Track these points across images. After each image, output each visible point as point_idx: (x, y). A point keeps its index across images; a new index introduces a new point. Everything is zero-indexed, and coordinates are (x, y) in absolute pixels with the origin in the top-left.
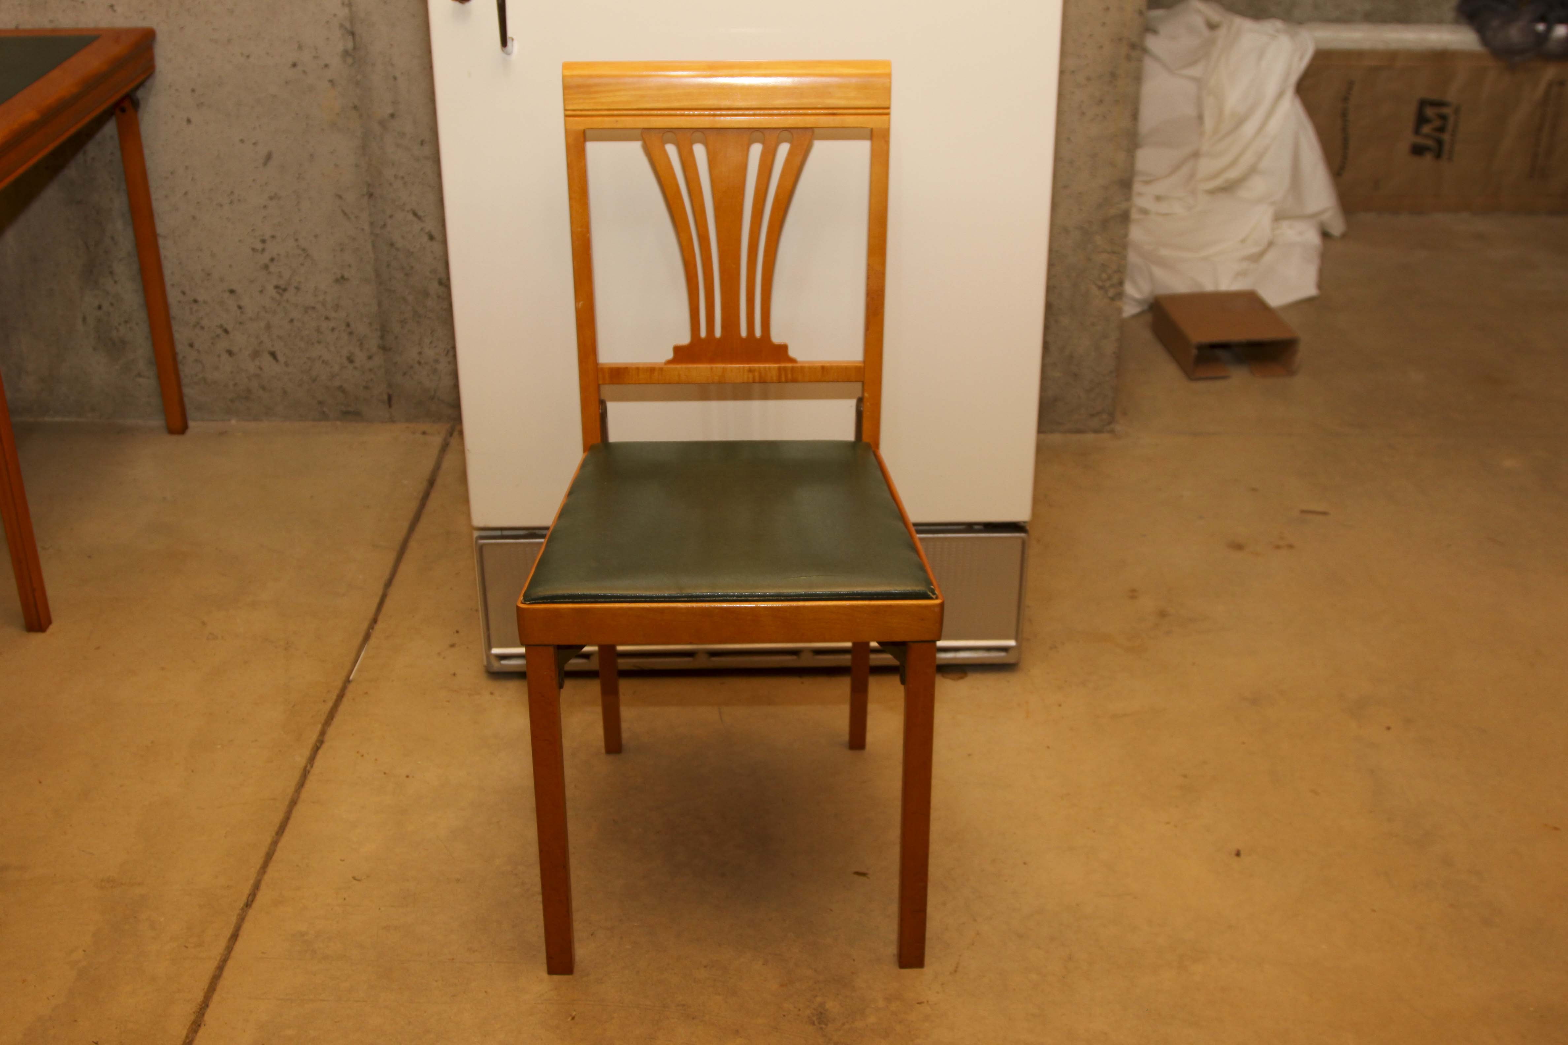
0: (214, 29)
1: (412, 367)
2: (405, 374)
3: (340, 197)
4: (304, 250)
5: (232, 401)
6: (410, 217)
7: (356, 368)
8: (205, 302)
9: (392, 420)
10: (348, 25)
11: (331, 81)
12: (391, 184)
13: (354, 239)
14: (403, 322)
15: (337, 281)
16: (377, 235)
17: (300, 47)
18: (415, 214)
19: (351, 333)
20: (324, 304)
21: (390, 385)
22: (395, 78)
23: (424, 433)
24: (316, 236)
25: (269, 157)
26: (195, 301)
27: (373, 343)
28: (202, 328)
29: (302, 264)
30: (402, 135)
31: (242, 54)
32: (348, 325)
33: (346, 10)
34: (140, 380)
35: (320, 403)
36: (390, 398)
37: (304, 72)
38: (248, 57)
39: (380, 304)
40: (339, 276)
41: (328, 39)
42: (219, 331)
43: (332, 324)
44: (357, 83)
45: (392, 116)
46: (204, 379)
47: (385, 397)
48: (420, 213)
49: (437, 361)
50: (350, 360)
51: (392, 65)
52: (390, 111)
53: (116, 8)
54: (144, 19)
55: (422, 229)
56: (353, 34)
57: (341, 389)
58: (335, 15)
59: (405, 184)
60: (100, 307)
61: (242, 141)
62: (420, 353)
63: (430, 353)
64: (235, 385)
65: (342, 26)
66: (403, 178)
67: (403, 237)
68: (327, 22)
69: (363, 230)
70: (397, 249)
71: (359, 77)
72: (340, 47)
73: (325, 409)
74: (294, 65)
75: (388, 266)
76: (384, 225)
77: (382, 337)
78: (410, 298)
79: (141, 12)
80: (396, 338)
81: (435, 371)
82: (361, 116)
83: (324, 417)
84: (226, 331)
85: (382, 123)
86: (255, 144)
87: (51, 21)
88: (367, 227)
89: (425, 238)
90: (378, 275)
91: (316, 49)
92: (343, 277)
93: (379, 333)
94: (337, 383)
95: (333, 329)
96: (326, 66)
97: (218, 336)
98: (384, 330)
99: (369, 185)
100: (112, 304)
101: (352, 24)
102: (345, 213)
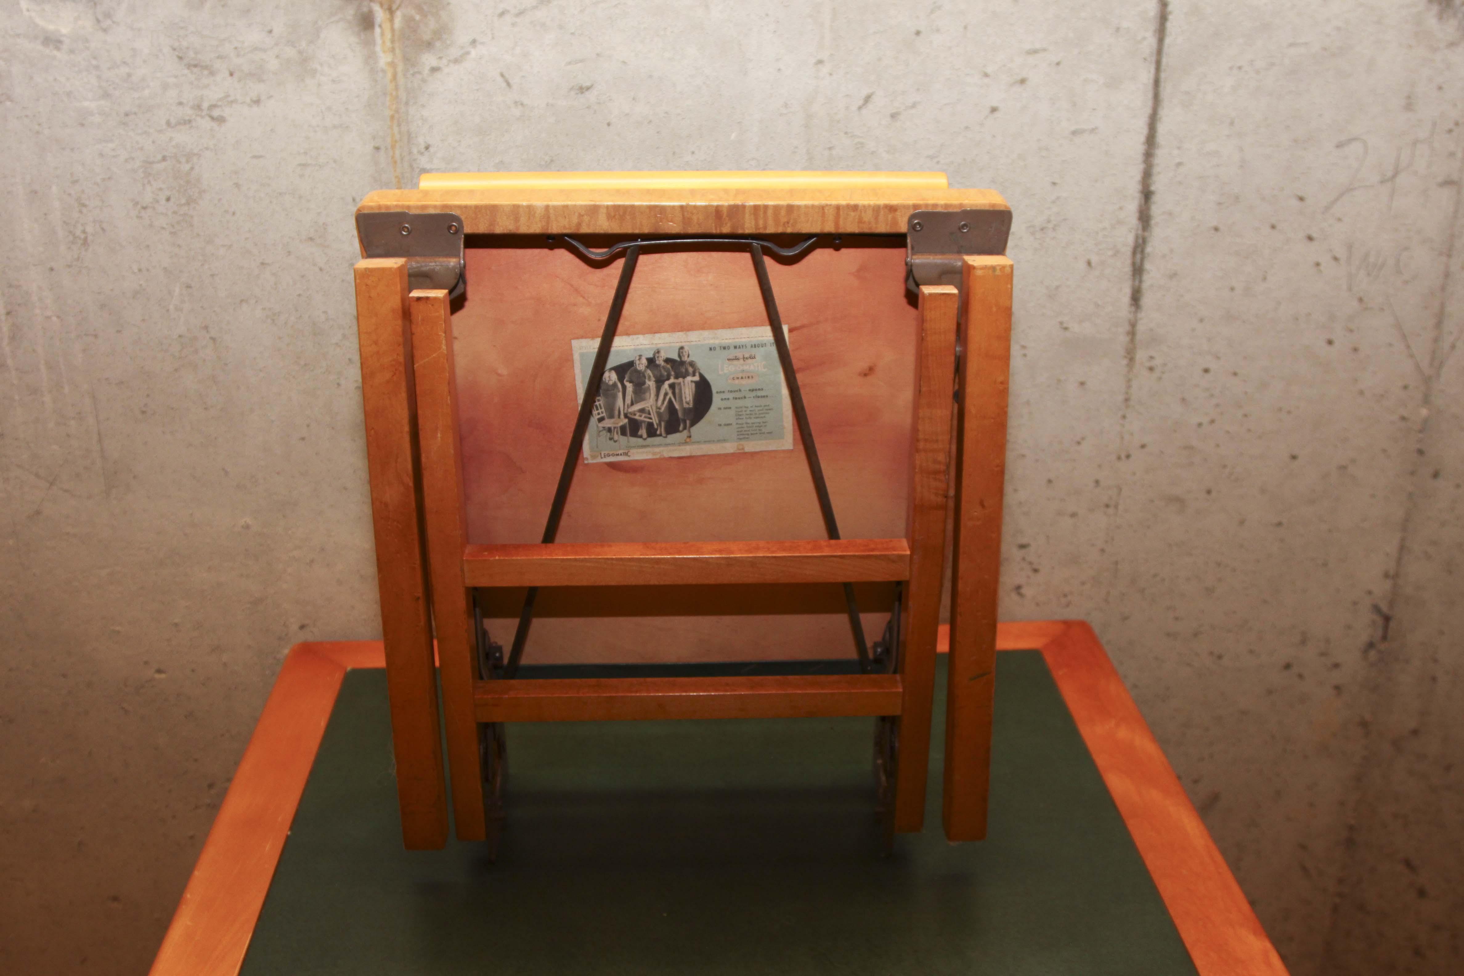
0: (1177, 619)
3: (1303, 847)
6: (1400, 868)
10: (1384, 608)
11: (1337, 688)
12: (1385, 826)
13: (1309, 903)
16: (1343, 896)
17: (1304, 641)
18: (1408, 864)
22: (1434, 680)
25: (1215, 798)
30: (1421, 757)
31: (1211, 653)
33: (1388, 585)
37: (1300, 676)
38: (1220, 657)
41: (1349, 627)
44: (1376, 688)
45: (1415, 732)
48: (1416, 862)
51: (1435, 661)
52: (1413, 725)
53: (1024, 591)
54: (1068, 605)
55: (1411, 884)
56: (1387, 619)
58: (1369, 593)
59: (1406, 824)
65: (1376, 609)
66: (1405, 816)
67: (1380, 896)
68: (1355, 603)
69: (1325, 890)
70: (1367, 913)
71: (1381, 680)
72: (1364, 637)
74: (1288, 666)
75: (1347, 935)
76: (1359, 882)
79: (1065, 596)
82: (1367, 735)
85: (1397, 744)
86: (1196, 782)
88: (1332, 886)
89: (1412, 894)
91: (1328, 641)
96: (1336, 666)
99: (1352, 829)
101: (1391, 604)
102: (1304, 869)
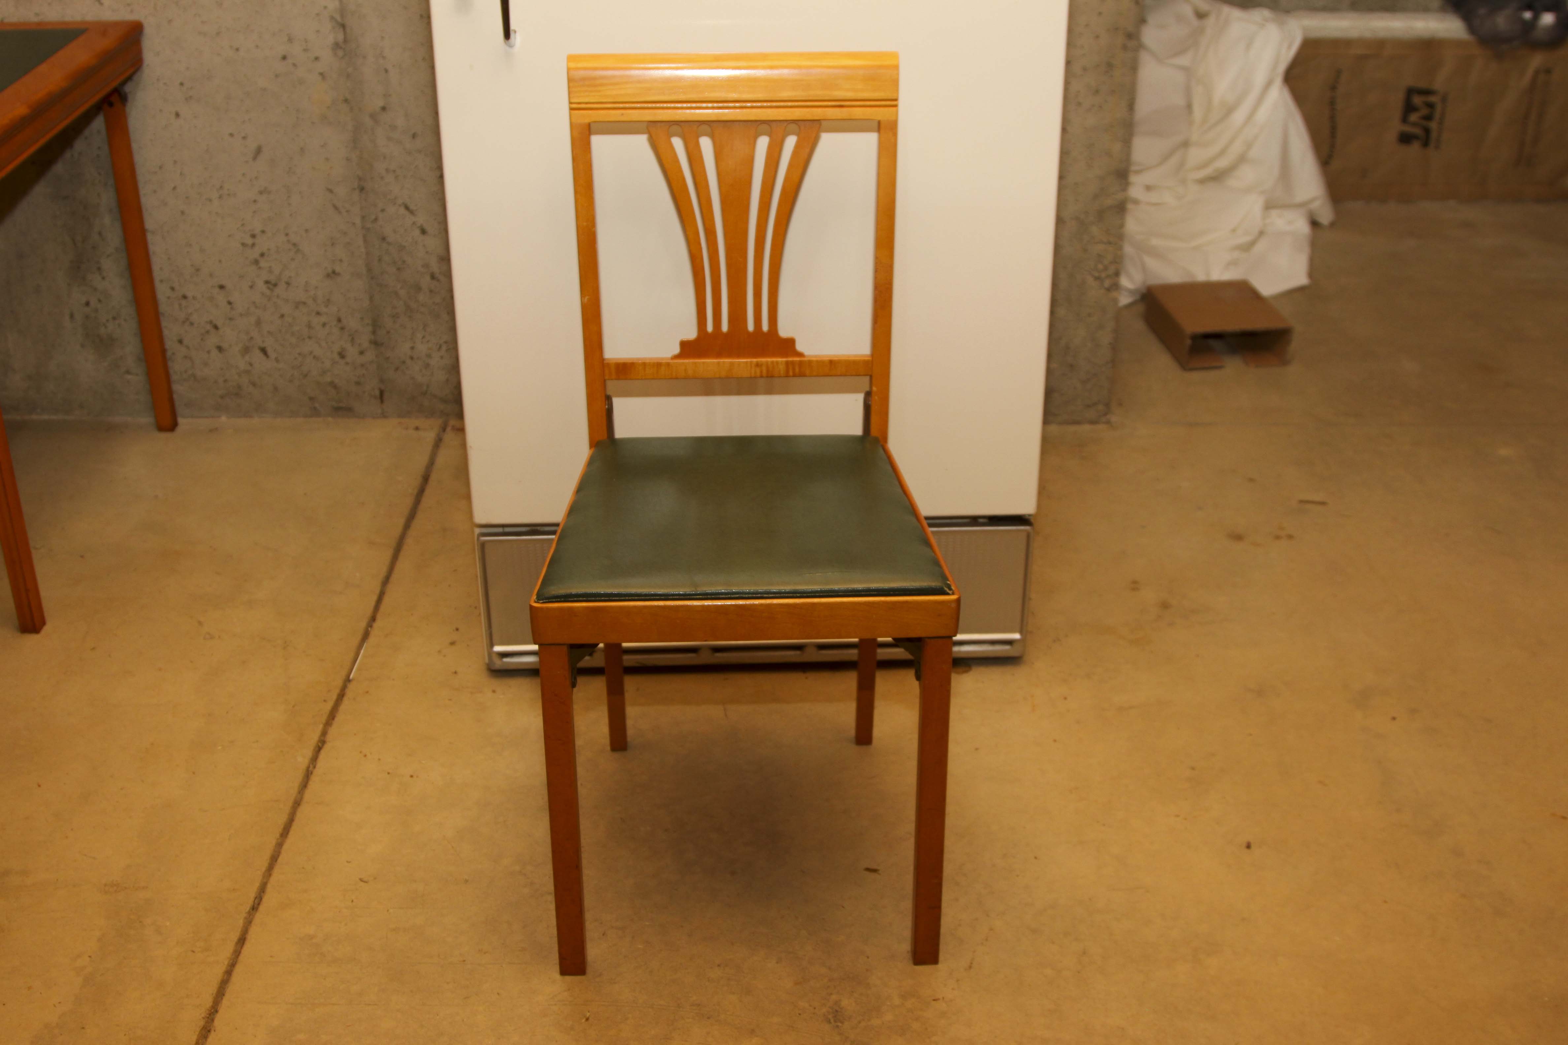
0: (202, 22)
1: (404, 362)
2: (397, 369)
3: (331, 191)
4: (294, 245)
5: (222, 397)
6: (402, 210)
7: (347, 363)
8: (194, 298)
9: (384, 416)
10: (338, 17)
11: (321, 74)
12: (382, 178)
13: (345, 233)
14: (395, 317)
15: (328, 276)
16: (368, 229)
17: (290, 40)
18: (407, 208)
19: (342, 329)
20: (315, 299)
21: (382, 381)
22: (386, 71)
23: (417, 429)
24: (307, 231)
25: (259, 151)
26: (185, 297)
27: (364, 340)
28: (192, 324)
29: (293, 259)
30: (393, 128)
31: (231, 47)
32: (339, 320)
33: (336, 3)
34: (129, 377)
35: (311, 399)
36: (382, 393)
37: (294, 65)
38: (237, 50)
39: (371, 298)
40: (330, 270)
41: (318, 31)
42: (208, 327)
43: (323, 319)
44: (348, 76)
45: (384, 109)
46: (194, 376)
47: (377, 393)
48: (412, 207)
49: (429, 356)
50: (342, 355)
51: (384, 58)
52: (381, 103)
54: (132, 11)
55: (414, 223)
56: (343, 26)
57: (333, 385)
58: (325, 7)
59: (396, 177)
60: (87, 304)
61: (231, 135)
62: (412, 348)
63: (422, 348)
64: (225, 381)
65: (332, 18)
66: (394, 171)
67: (395, 231)
68: (318, 15)
69: (354, 224)
70: (389, 244)
71: (350, 70)
72: (331, 39)
73: (317, 405)
74: (284, 58)
75: (380, 260)
76: (376, 219)
77: (374, 332)
78: (402, 293)
79: (129, 5)
80: (388, 332)
81: (427, 366)
82: (351, 109)
83: (315, 413)
84: (216, 327)
85: (373, 116)
86: (244, 138)
87: (37, 14)
88: (358, 221)
89: (417, 232)
90: (369, 270)
91: (306, 41)
92: (334, 272)
93: (370, 328)
94: (328, 378)
95: (324, 325)
96: (317, 59)
97: (208, 332)
98: (376, 325)
99: (360, 179)
100: (100, 301)
101: (342, 16)
102: (335, 207)
